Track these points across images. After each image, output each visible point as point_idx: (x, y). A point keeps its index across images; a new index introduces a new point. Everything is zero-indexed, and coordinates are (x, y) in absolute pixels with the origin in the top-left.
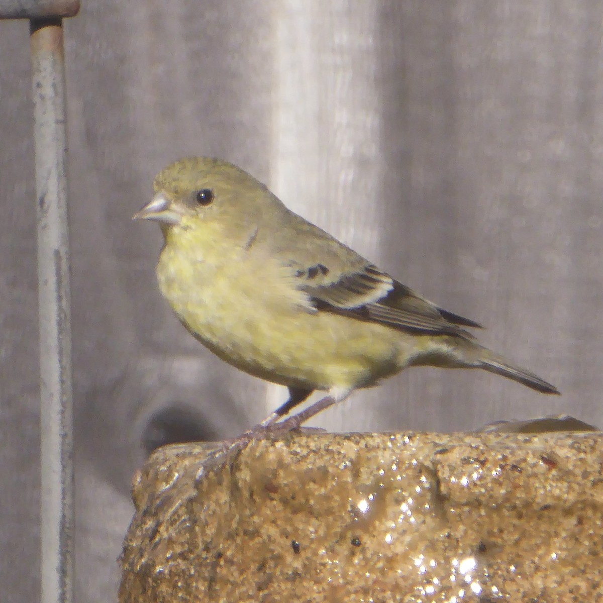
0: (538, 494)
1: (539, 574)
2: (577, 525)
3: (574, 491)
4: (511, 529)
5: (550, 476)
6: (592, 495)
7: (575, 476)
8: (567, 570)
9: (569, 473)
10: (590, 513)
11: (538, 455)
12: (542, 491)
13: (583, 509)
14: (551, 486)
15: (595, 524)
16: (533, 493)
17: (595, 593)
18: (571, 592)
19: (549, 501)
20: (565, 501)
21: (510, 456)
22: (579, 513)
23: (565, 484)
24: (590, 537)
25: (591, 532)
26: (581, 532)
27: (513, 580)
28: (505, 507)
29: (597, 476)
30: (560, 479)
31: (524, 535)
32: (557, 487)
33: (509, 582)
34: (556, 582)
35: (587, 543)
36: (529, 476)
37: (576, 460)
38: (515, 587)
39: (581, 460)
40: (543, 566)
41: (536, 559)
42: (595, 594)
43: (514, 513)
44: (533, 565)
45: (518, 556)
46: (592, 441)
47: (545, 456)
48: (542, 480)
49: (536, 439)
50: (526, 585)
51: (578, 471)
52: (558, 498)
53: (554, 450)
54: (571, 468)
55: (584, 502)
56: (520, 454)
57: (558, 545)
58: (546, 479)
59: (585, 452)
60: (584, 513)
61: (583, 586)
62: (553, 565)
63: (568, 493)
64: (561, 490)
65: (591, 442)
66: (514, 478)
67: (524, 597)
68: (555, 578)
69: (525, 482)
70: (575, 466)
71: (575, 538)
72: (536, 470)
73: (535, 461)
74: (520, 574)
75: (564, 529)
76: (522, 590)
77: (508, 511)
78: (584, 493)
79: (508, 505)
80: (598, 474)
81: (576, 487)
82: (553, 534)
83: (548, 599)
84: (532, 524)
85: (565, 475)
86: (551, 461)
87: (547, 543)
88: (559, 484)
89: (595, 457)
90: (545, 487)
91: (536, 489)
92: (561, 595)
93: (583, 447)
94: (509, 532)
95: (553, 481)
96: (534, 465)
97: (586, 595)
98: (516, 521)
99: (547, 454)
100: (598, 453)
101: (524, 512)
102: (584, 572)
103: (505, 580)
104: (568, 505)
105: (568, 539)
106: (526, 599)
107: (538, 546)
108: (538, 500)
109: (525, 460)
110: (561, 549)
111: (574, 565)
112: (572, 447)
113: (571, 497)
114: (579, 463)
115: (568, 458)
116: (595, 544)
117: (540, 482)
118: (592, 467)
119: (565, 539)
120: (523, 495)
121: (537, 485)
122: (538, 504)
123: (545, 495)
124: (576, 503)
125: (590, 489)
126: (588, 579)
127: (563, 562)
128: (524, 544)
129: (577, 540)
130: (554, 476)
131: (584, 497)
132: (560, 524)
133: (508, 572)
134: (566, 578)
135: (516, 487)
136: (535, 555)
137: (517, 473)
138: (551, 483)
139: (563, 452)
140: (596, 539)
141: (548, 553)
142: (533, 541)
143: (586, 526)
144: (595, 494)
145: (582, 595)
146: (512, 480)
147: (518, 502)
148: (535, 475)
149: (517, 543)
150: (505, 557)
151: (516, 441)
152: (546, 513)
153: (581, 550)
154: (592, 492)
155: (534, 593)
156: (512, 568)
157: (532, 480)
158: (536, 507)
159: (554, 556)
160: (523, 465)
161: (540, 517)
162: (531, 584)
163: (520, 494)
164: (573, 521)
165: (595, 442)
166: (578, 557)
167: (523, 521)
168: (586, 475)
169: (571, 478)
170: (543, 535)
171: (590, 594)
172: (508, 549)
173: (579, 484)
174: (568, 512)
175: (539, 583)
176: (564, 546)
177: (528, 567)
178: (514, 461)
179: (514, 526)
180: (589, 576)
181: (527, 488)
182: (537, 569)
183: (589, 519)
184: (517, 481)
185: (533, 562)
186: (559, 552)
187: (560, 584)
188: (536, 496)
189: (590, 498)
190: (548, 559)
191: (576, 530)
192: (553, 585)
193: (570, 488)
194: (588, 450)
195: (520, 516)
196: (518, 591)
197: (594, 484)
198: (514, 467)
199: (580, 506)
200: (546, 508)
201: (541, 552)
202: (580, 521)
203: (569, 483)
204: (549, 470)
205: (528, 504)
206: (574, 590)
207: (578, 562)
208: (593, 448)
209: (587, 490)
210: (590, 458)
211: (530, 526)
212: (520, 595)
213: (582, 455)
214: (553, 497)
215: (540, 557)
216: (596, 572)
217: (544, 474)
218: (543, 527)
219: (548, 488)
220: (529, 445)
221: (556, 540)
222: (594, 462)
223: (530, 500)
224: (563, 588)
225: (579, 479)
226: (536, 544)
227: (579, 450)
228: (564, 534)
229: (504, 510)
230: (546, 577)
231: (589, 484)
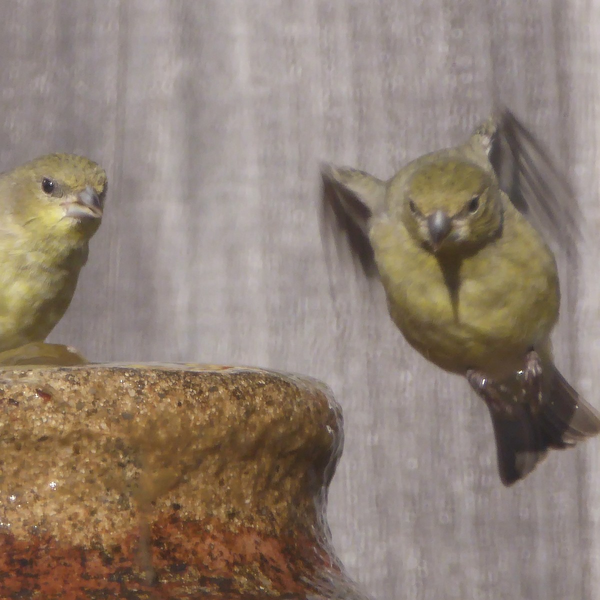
0: (35, 426)
1: (39, 503)
2: (73, 455)
3: (69, 422)
4: (11, 461)
5: (46, 409)
6: (87, 426)
7: (70, 407)
8: (65, 498)
9: (64, 405)
10: (85, 442)
11: (34, 388)
12: (39, 424)
13: (79, 439)
14: (47, 418)
15: (90, 452)
16: (31, 426)
17: (93, 519)
18: (70, 519)
19: (46, 433)
20: (61, 432)
21: (6, 391)
22: (75, 443)
23: (61, 416)
24: (87, 465)
25: (87, 460)
26: (77, 460)
27: (13, 509)
28: (4, 440)
29: (91, 407)
30: (56, 411)
31: (23, 465)
32: (52, 418)
33: (10, 512)
34: (55, 510)
35: (83, 471)
36: (26, 409)
37: (71, 392)
38: (15, 517)
39: (75, 391)
40: (42, 495)
41: (35, 489)
42: (93, 521)
43: (13, 445)
44: (32, 495)
45: (18, 486)
46: (85, 373)
47: (40, 389)
48: (39, 413)
49: (31, 373)
50: (26, 514)
51: (73, 403)
52: (55, 429)
53: (48, 383)
54: (66, 400)
55: (79, 432)
56: (16, 388)
57: (55, 473)
58: (43, 411)
59: (78, 384)
60: (79, 442)
61: (81, 512)
62: (52, 494)
63: (64, 424)
64: (57, 421)
65: (85, 375)
66: (12, 411)
67: (25, 525)
68: (53, 506)
69: (22, 414)
70: (69, 398)
71: (72, 467)
72: (32, 403)
73: (31, 394)
74: (20, 503)
75: (61, 459)
76: (22, 519)
77: (7, 443)
78: (80, 423)
79: (6, 437)
80: (91, 405)
81: (71, 418)
82: (51, 464)
83: (48, 526)
84: (30, 455)
85: (61, 407)
86: (46, 394)
87: (45, 472)
88: (55, 416)
89: (88, 389)
90: (41, 419)
91: (33, 421)
92: (61, 522)
93: (76, 379)
94: (8, 464)
95: (49, 412)
96: (31, 398)
97: (84, 521)
98: (14, 453)
99: (42, 387)
100: (91, 384)
101: (23, 443)
102: (82, 499)
103: (6, 509)
104: (63, 435)
105: (66, 468)
106: (27, 527)
107: (37, 476)
108: (36, 432)
109: (21, 394)
110: (59, 478)
111: (72, 493)
112: (66, 379)
113: (67, 428)
114: (73, 394)
115: (62, 390)
116: (91, 472)
117: (36, 414)
118: (86, 398)
119: (62, 468)
120: (21, 428)
121: (34, 417)
122: (36, 435)
123: (42, 427)
124: (72, 433)
125: (85, 419)
126: (86, 506)
127: (61, 490)
128: (23, 474)
129: (74, 468)
130: (49, 408)
131: (79, 428)
132: (57, 454)
133: (9, 501)
134: (65, 505)
135: (14, 420)
136: (34, 485)
137: (14, 407)
138: (47, 414)
139: (58, 385)
140: (92, 468)
141: (46, 482)
142: (32, 472)
143: (82, 456)
144: (90, 425)
145: (80, 522)
146: (9, 413)
147: (16, 435)
148: (31, 408)
149: (16, 473)
150: (5, 488)
151: (12, 376)
152: (43, 444)
153: (78, 478)
154: (87, 422)
155: (35, 521)
156: (13, 498)
157: (28, 413)
158: (33, 439)
159: (53, 484)
160: (20, 399)
161: (37, 449)
162: (32, 513)
163: (18, 427)
164: (69, 451)
165: (89, 374)
166: (75, 485)
167: (21, 452)
168: (80, 406)
169: (67, 409)
170: (41, 465)
171: (88, 520)
172: (8, 480)
173: (73, 414)
174: (64, 442)
175: (39, 511)
176: (61, 474)
177: (27, 496)
178: (11, 395)
179: (14, 458)
180: (88, 503)
181: (24, 420)
182: (37, 498)
183: (85, 448)
184: (15, 414)
185: (32, 492)
186: (57, 481)
187: (59, 511)
188: (33, 429)
189: (85, 428)
190: (47, 488)
191: (73, 459)
192: (52, 513)
193: (65, 419)
194: (82, 382)
195: (18, 448)
196: (19, 520)
197: (89, 414)
198: (11, 401)
199: (75, 436)
200: (44, 439)
201: (40, 482)
202: (77, 451)
203: (65, 414)
204: (45, 402)
205: (25, 436)
206: (73, 517)
207: (75, 490)
208: (86, 380)
209: (82, 421)
210: (84, 390)
211: (28, 457)
212: (21, 524)
213: (76, 387)
214: (49, 428)
215: (39, 487)
216: (94, 499)
217: (40, 407)
218: (41, 457)
219: (45, 420)
220: (24, 379)
221: (54, 469)
222: (87, 393)
223: (28, 432)
224: (62, 516)
225: (74, 410)
226: (35, 474)
227: (73, 382)
228: (61, 464)
229: (3, 442)
230: (45, 505)
231: (84, 415)
